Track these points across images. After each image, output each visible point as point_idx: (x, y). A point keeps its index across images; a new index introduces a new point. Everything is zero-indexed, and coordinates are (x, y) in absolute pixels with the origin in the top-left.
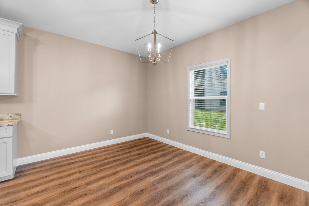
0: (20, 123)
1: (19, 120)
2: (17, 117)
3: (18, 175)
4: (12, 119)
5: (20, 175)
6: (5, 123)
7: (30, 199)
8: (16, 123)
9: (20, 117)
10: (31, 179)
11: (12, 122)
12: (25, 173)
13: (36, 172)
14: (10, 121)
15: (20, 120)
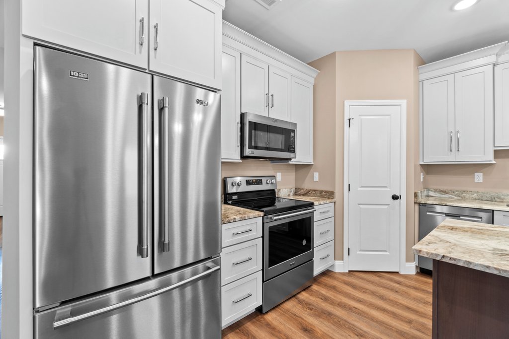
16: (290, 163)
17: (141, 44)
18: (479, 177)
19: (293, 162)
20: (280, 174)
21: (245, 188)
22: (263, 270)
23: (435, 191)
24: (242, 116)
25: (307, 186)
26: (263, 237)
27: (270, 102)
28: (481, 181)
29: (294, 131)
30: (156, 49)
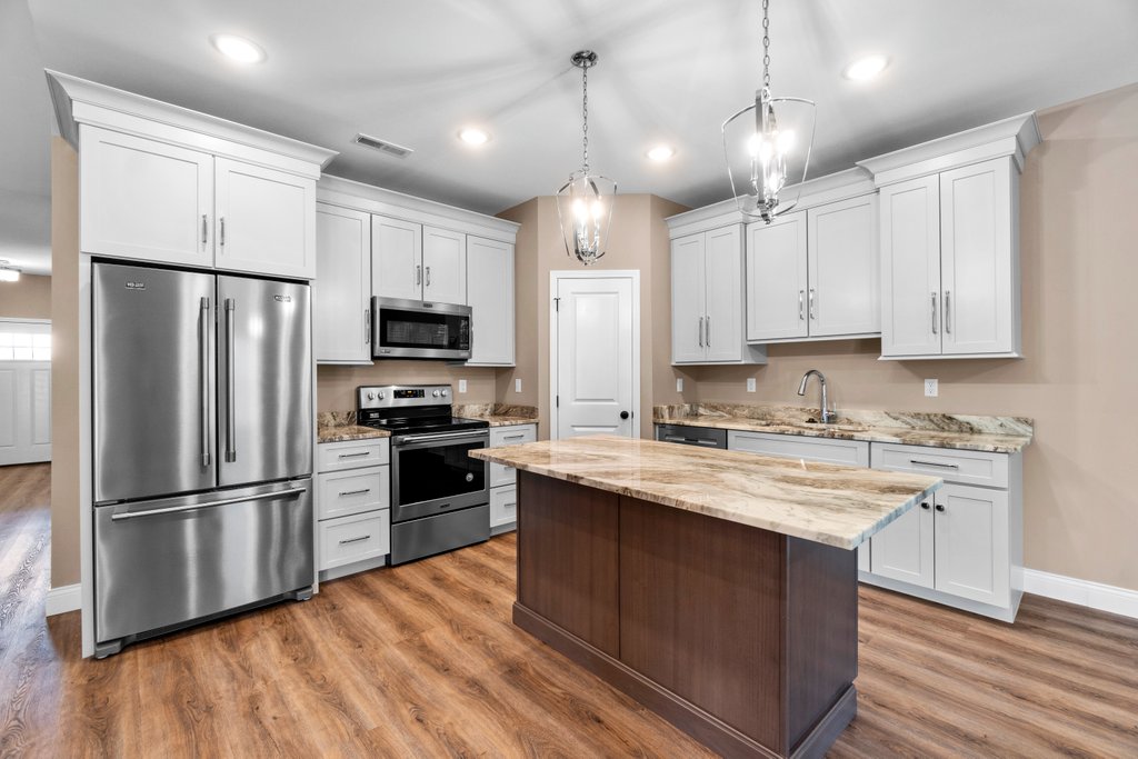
0: (1030, 449)
1: (1028, 440)
2: (1021, 428)
3: (1028, 622)
4: (1007, 435)
5: (1033, 624)
6: (986, 441)
7: (1070, 724)
8: (1019, 448)
9: (1031, 430)
10: (1075, 661)
11: (1006, 441)
12: (1053, 629)
13: (1093, 647)
14: (1001, 438)
15: (1032, 440)
16: (466, 364)
17: (205, 241)
18: (752, 384)
19: (470, 363)
20: (465, 381)
21: (391, 402)
22: (391, 508)
23: (706, 406)
24: (373, 301)
25: (510, 400)
26: (390, 464)
27: (422, 275)
28: (754, 390)
29: (467, 319)
30: (222, 244)
